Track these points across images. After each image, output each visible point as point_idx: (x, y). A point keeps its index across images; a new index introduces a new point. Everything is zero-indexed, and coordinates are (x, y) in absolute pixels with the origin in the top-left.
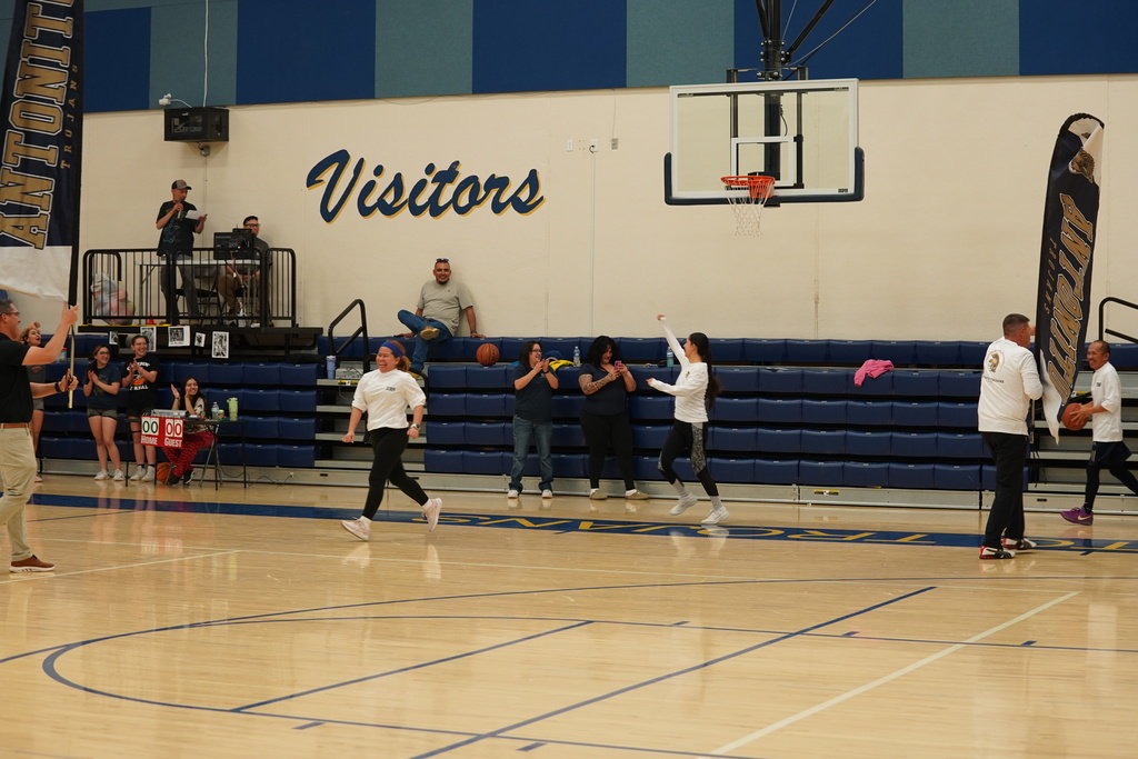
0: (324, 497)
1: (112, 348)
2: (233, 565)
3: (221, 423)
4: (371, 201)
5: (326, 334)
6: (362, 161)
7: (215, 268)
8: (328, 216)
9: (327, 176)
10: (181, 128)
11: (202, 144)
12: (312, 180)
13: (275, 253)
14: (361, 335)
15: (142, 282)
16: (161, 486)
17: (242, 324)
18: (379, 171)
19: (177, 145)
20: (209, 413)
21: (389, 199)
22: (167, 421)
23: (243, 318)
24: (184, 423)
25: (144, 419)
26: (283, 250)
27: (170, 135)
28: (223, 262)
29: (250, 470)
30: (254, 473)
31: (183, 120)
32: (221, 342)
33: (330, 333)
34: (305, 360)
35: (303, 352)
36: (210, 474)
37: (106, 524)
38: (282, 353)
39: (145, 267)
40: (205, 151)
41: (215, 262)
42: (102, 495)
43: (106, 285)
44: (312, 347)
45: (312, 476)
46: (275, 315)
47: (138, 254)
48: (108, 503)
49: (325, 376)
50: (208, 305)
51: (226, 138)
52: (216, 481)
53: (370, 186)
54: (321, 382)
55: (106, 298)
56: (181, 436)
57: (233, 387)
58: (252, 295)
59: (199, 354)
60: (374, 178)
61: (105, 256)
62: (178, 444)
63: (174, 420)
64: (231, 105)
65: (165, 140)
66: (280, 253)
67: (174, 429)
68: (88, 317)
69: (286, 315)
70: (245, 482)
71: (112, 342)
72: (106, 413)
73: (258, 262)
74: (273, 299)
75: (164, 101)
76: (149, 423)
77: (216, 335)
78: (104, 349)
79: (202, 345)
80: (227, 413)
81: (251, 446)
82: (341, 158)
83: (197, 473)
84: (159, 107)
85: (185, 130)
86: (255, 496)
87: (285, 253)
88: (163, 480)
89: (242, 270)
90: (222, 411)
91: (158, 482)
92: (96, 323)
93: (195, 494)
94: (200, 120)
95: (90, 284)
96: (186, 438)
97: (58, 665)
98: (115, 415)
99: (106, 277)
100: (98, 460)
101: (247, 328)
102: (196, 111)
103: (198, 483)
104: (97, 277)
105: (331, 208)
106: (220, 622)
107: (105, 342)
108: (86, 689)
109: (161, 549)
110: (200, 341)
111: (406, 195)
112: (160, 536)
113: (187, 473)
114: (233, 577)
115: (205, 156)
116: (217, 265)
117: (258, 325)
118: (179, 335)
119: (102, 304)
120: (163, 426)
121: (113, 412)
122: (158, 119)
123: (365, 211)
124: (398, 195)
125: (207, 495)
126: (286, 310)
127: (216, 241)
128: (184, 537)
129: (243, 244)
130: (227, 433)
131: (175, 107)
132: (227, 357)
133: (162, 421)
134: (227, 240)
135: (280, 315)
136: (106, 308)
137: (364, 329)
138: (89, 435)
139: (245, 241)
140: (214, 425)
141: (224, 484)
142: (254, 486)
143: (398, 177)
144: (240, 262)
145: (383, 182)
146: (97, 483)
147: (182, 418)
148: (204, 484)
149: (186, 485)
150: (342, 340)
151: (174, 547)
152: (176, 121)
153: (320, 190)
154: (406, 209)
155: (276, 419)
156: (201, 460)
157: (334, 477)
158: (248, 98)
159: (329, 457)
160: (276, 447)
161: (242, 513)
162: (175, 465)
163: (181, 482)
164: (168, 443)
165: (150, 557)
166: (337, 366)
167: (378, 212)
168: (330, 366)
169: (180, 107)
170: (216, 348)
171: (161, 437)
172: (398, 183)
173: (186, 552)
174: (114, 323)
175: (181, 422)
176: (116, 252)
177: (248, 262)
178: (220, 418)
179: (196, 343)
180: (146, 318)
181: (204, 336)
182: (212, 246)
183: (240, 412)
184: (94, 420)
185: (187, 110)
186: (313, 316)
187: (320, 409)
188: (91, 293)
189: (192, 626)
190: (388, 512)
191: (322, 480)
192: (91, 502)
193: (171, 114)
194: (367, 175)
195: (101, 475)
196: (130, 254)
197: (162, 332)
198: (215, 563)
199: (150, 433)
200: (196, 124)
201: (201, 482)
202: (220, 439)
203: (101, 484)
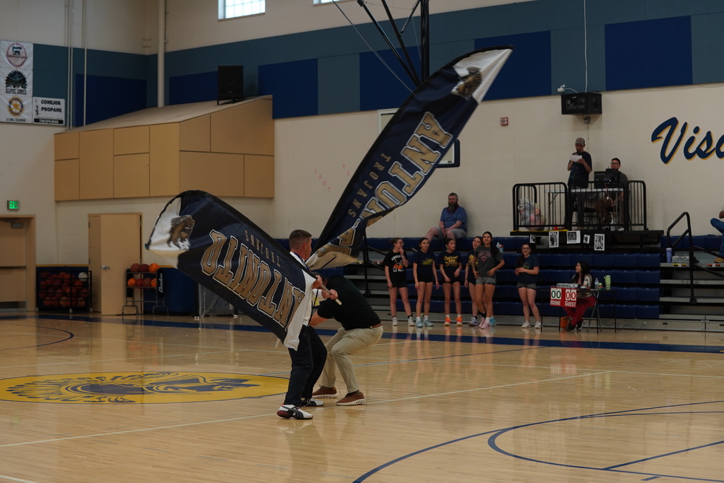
0: (665, 338)
1: (531, 245)
2: (608, 381)
3: (599, 291)
4: (692, 150)
5: (665, 234)
6: (686, 124)
7: (595, 195)
8: (666, 160)
9: (664, 134)
10: (572, 106)
11: (585, 116)
12: (655, 137)
13: (633, 183)
14: (688, 234)
15: (550, 204)
16: (563, 331)
17: (613, 229)
18: (697, 130)
19: (570, 117)
20: (593, 285)
21: (704, 148)
22: (567, 291)
23: (614, 225)
24: (577, 292)
25: (552, 289)
26: (638, 182)
27: (565, 111)
28: (600, 190)
29: (618, 321)
30: (621, 323)
31: (573, 101)
32: (600, 240)
33: (668, 233)
34: (652, 251)
35: (651, 246)
36: (594, 324)
37: (530, 355)
38: (638, 247)
39: (551, 194)
40: (588, 120)
41: (595, 190)
42: (527, 337)
43: (528, 206)
44: (657, 243)
45: (658, 324)
46: (633, 223)
47: (547, 186)
48: (531, 342)
49: (665, 260)
50: (591, 217)
51: (600, 112)
52: (597, 328)
53: (692, 140)
54: (663, 265)
55: (527, 214)
56: (575, 300)
57: (608, 269)
58: (619, 210)
59: (586, 248)
60: (694, 135)
61: (526, 187)
62: (573, 305)
63: (571, 291)
64: (603, 91)
65: (563, 113)
66: (636, 183)
67: (571, 295)
68: (516, 226)
69: (640, 223)
70: (615, 329)
71: (531, 241)
72: (529, 286)
73: (622, 190)
74: (632, 212)
75: (561, 89)
76: (555, 292)
77: (597, 236)
78: (526, 246)
79: (588, 242)
80: (604, 285)
81: (619, 306)
82: (673, 122)
83: (585, 324)
84: (558, 93)
85: (575, 107)
86: (621, 337)
87: (639, 184)
88: (564, 328)
89: (613, 195)
90: (601, 284)
91: (561, 329)
92: (521, 229)
93: (584, 337)
94: (584, 101)
95: (517, 205)
96: (579, 301)
97: (498, 441)
98: (535, 287)
99: (527, 201)
100: (523, 315)
101: (616, 231)
102: (581, 95)
103: (586, 330)
104: (522, 201)
105: (667, 154)
106: (600, 415)
107: (527, 241)
108: (515, 456)
109: (563, 370)
110: (586, 240)
111: (714, 145)
112: (563, 363)
113: (580, 324)
114: (608, 388)
115: (588, 123)
116: (597, 192)
117: (622, 229)
118: (573, 236)
119: (525, 218)
120: (564, 294)
121: (534, 285)
122: (557, 101)
123: (689, 156)
124: (709, 145)
125: (592, 337)
126: (640, 219)
127: (595, 177)
128: (578, 363)
129: (613, 179)
130: (604, 297)
131: (567, 93)
132: (603, 250)
133: (564, 290)
134: (603, 176)
135: (637, 223)
136: (528, 220)
137: (689, 231)
138: (519, 300)
139: (614, 176)
140: (596, 293)
141: (603, 330)
142: (621, 331)
143: (709, 134)
144: (611, 190)
145: (699, 138)
146: (523, 330)
147: (576, 289)
148: (590, 330)
149: (579, 331)
150: (676, 238)
151: (571, 369)
152: (569, 102)
153: (660, 143)
154: (714, 154)
155: (635, 289)
156: (588, 315)
157: (671, 325)
158: (614, 86)
159: (668, 312)
160: (635, 306)
161: (613, 348)
162: (571, 318)
163: (575, 329)
164: (568, 304)
165: (556, 375)
166: (673, 255)
167: (697, 157)
168: (669, 255)
169: (571, 93)
170: (597, 244)
171: (563, 301)
172: (709, 137)
173: (579, 373)
174: (533, 230)
175: (575, 291)
176: (533, 185)
177: (616, 189)
178: (600, 288)
179: (584, 241)
180: (553, 226)
181: (589, 237)
182: (593, 180)
183: (612, 284)
184: (522, 290)
185: (575, 94)
186: (657, 223)
187: (663, 282)
188: (518, 211)
189: (582, 417)
190: (705, 346)
191: (663, 327)
192: (520, 342)
193: (565, 97)
194: (689, 133)
195: (526, 325)
196: (542, 186)
197: (563, 236)
198: (597, 379)
199: (556, 298)
200: (581, 104)
201: (588, 329)
202: (600, 301)
203: (526, 331)
